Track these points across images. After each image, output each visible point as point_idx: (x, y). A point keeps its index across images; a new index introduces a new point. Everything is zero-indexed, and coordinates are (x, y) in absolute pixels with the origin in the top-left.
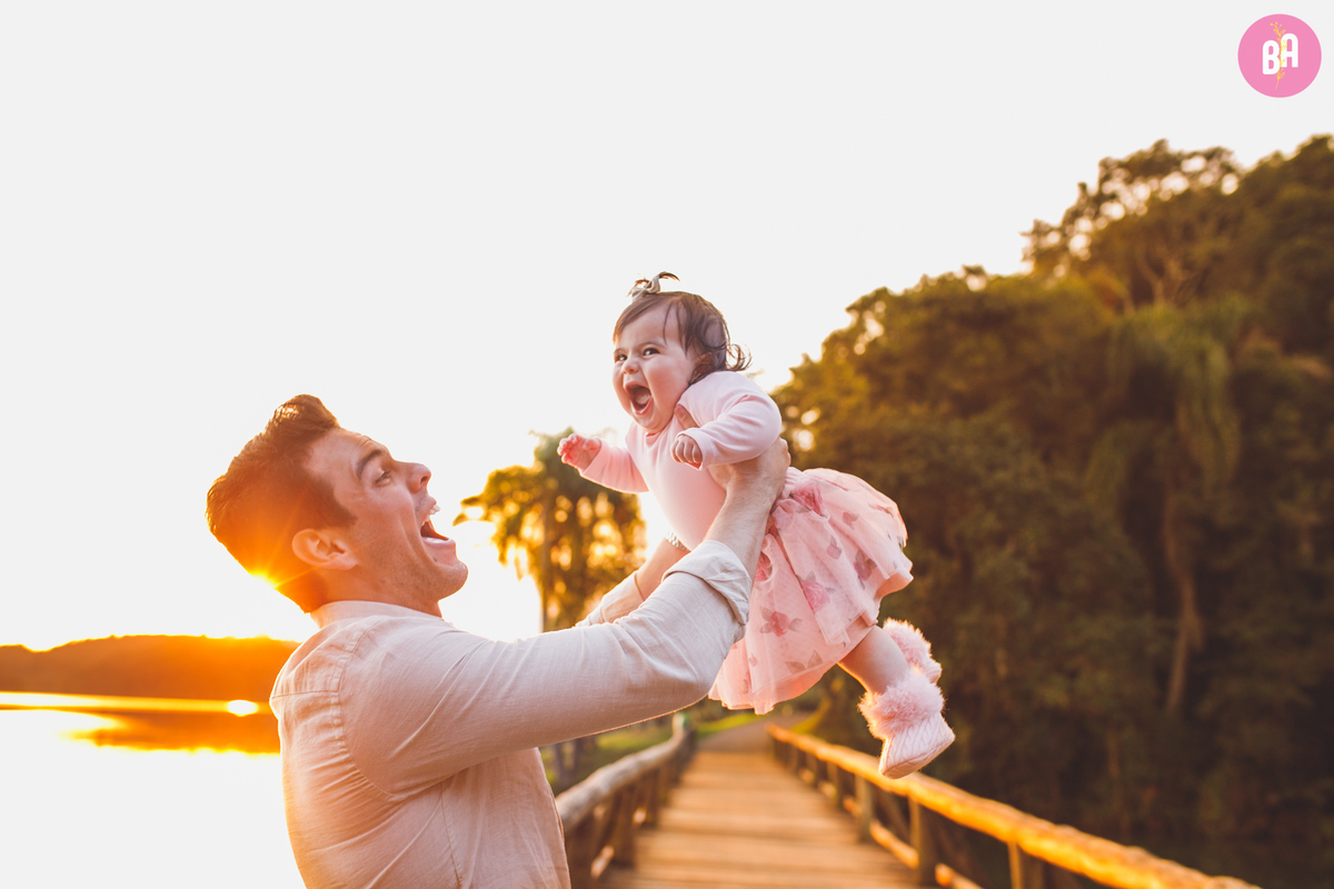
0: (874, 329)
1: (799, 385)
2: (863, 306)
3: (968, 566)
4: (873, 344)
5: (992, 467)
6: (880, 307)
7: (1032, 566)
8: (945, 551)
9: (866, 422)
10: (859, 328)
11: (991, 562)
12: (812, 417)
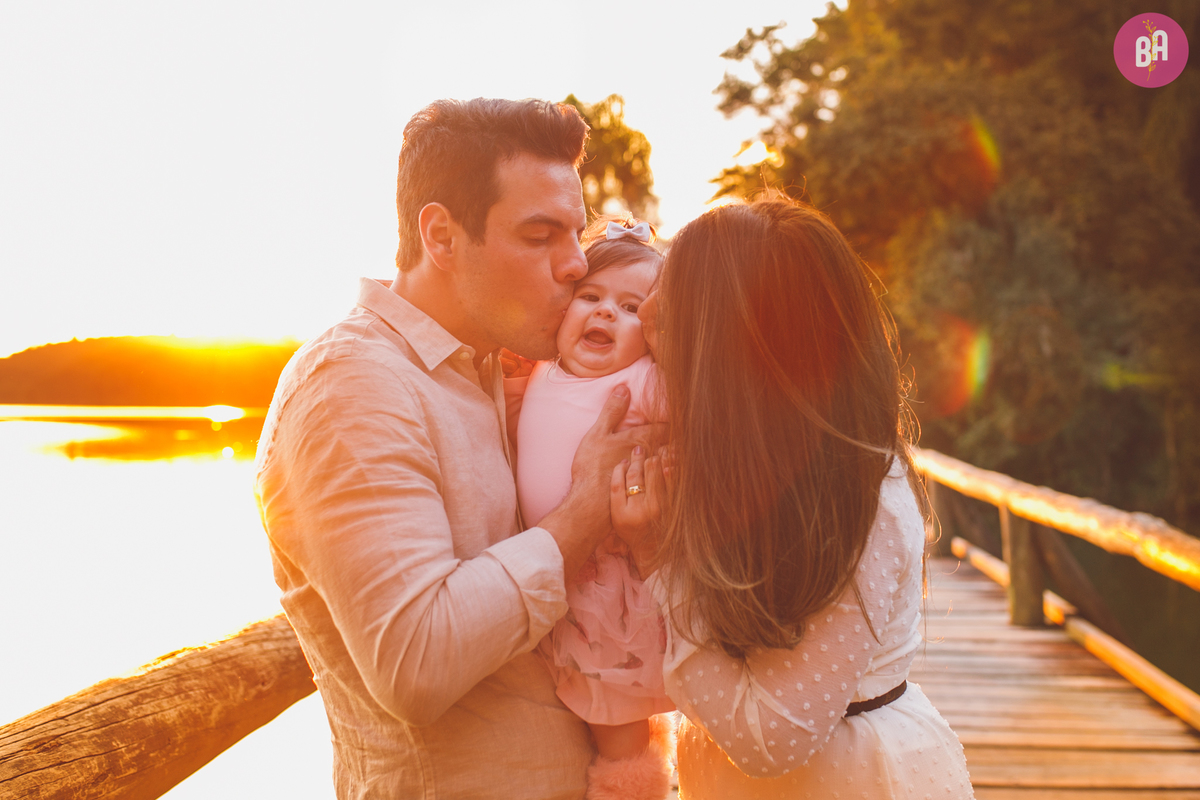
3: (1011, 237)
5: (1037, 128)
7: (1080, 236)
8: (985, 221)
9: (896, 83)
11: (1034, 234)
12: (840, 74)
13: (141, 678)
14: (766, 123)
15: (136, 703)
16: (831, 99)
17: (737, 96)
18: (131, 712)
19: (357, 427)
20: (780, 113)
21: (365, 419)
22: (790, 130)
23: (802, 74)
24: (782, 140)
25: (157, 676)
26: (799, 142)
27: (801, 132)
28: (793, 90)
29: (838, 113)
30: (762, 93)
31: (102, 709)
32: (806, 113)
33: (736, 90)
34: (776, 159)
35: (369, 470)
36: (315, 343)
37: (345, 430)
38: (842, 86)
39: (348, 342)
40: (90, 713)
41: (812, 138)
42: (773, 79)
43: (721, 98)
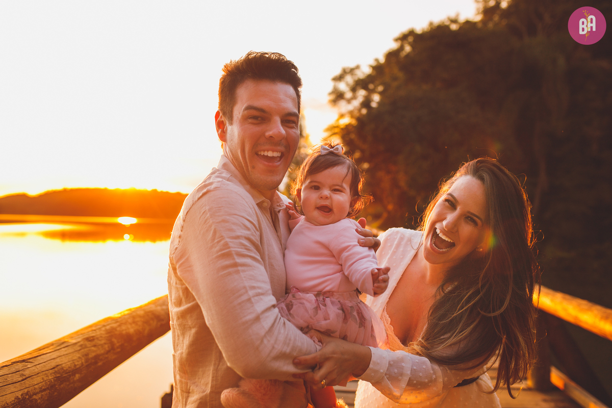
0: (408, 49)
1: (375, 73)
2: (403, 38)
4: (408, 56)
6: (411, 39)
10: (401, 48)
12: (380, 88)
13: (120, 318)
14: (350, 107)
15: (120, 326)
16: (376, 98)
17: (338, 96)
18: (118, 329)
19: (224, 221)
20: (356, 103)
21: (228, 217)
22: (360, 110)
23: (365, 87)
24: (356, 114)
25: (126, 317)
26: (364, 116)
27: (364, 111)
28: (362, 93)
29: (379, 103)
30: (349, 95)
31: (108, 327)
32: (366, 103)
33: (339, 94)
34: (354, 122)
35: (230, 242)
36: (202, 183)
37: (217, 223)
38: (381, 93)
39: (219, 182)
40: (103, 329)
41: (368, 114)
42: (354, 90)
43: (332, 97)
